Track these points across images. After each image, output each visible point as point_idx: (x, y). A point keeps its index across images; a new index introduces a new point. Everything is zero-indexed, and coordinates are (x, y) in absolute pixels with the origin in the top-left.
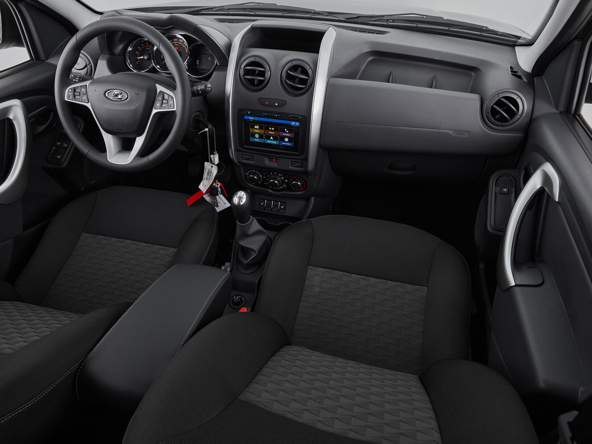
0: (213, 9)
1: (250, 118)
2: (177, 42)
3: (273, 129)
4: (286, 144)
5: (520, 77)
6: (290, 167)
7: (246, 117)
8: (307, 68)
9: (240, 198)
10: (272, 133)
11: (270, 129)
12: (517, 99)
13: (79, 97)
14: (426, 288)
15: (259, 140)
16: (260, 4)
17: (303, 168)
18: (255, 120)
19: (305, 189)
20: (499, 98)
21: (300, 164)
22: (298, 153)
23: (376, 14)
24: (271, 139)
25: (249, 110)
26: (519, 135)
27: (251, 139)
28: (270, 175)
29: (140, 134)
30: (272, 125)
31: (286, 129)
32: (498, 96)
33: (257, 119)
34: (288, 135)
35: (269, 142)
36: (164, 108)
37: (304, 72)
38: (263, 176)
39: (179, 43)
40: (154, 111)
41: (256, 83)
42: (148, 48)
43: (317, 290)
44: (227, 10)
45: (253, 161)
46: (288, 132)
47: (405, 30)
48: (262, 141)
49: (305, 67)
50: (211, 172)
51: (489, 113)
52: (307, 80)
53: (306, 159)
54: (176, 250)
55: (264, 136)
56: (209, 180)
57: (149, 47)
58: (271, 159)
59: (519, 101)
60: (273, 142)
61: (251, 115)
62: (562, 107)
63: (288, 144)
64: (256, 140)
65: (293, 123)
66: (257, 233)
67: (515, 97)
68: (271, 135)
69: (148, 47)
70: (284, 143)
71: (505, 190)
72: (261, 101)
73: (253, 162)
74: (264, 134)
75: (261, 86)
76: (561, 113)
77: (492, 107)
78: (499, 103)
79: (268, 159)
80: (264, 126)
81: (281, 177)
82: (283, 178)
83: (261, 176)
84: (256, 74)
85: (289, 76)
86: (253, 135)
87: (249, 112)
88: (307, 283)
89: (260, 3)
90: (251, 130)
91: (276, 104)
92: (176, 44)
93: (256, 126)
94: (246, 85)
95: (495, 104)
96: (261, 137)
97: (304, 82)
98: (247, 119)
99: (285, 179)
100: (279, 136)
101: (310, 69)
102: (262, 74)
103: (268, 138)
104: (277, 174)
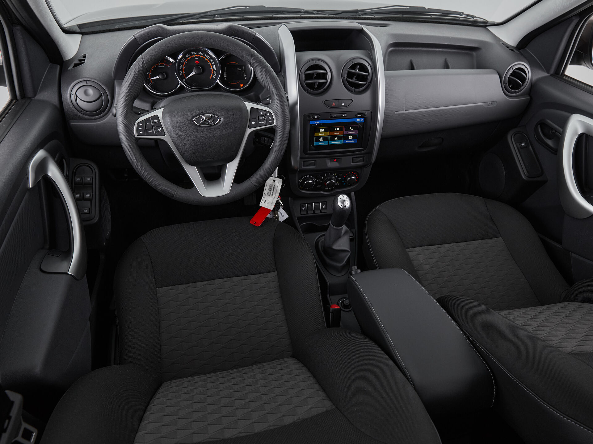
0: (196, 17)
1: (316, 122)
2: (196, 56)
3: (338, 129)
4: (350, 141)
5: (513, 50)
6: (352, 164)
7: (312, 122)
8: (367, 64)
9: (343, 202)
10: (337, 133)
11: (335, 129)
12: (525, 69)
13: (151, 131)
14: (500, 238)
15: (323, 143)
16: (248, 8)
17: (363, 161)
18: (321, 124)
19: (357, 182)
20: (513, 70)
21: (362, 158)
22: (362, 148)
23: (359, 9)
24: (336, 140)
25: (316, 115)
26: (527, 98)
27: (316, 144)
28: (324, 177)
29: (231, 159)
30: (336, 125)
31: (350, 127)
32: (512, 69)
33: (322, 122)
34: (352, 132)
35: (333, 143)
36: (262, 125)
37: (363, 68)
38: (317, 179)
39: (199, 56)
40: (249, 131)
41: (316, 86)
42: (161, 67)
43: (428, 267)
44: (210, 17)
45: (315, 165)
46: (352, 129)
47: (393, 21)
48: (326, 143)
49: (365, 64)
50: (274, 186)
51: (507, 84)
52: (367, 76)
53: (370, 153)
54: (275, 273)
55: (329, 138)
56: (272, 195)
57: (163, 65)
58: (332, 160)
59: (526, 70)
60: (337, 142)
61: (318, 119)
62: (552, 71)
63: (352, 141)
64: (321, 143)
65: (358, 120)
66: (346, 232)
67: (523, 67)
68: (336, 136)
69: (161, 65)
70: (348, 142)
71: (523, 144)
72: (327, 104)
73: (314, 167)
74: (329, 136)
75: (323, 89)
76: (551, 75)
77: (509, 77)
78: (514, 74)
79: (329, 160)
80: (329, 128)
81: (335, 176)
82: (336, 177)
83: (314, 180)
84: (314, 78)
85: (350, 75)
86: (318, 140)
87: (316, 117)
88: (415, 263)
89: (246, 7)
90: (316, 135)
91: (343, 104)
92: (196, 58)
93: (321, 130)
94: (308, 90)
95: (511, 75)
96: (325, 139)
97: (364, 78)
98: (313, 124)
99: (338, 177)
100: (344, 135)
101: (369, 66)
102: (324, 76)
103: (332, 139)
104: (332, 174)
